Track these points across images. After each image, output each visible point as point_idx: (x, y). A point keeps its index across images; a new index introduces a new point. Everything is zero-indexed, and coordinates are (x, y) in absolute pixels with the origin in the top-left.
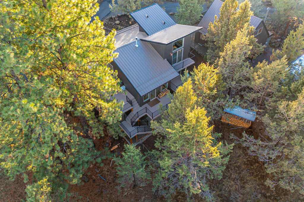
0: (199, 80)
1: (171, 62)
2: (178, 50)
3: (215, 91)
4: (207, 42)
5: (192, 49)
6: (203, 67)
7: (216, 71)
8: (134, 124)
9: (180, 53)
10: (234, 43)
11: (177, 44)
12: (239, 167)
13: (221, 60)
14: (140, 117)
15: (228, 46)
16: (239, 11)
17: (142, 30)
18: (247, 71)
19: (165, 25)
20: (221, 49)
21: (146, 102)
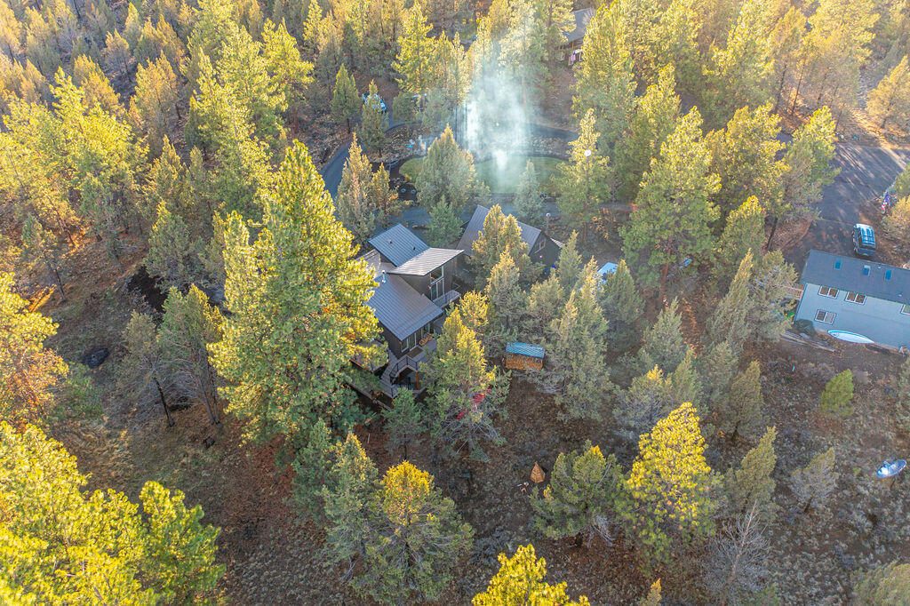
0: (467, 311)
1: (431, 297)
2: (437, 281)
3: (486, 322)
4: (474, 266)
5: (454, 278)
6: (470, 296)
7: (485, 298)
8: (394, 380)
9: (440, 285)
10: (499, 266)
11: (435, 274)
12: (533, 416)
13: (489, 286)
14: (400, 371)
15: (494, 270)
16: (505, 226)
17: (385, 260)
18: (518, 295)
19: (415, 252)
20: (488, 274)
21: (405, 353)
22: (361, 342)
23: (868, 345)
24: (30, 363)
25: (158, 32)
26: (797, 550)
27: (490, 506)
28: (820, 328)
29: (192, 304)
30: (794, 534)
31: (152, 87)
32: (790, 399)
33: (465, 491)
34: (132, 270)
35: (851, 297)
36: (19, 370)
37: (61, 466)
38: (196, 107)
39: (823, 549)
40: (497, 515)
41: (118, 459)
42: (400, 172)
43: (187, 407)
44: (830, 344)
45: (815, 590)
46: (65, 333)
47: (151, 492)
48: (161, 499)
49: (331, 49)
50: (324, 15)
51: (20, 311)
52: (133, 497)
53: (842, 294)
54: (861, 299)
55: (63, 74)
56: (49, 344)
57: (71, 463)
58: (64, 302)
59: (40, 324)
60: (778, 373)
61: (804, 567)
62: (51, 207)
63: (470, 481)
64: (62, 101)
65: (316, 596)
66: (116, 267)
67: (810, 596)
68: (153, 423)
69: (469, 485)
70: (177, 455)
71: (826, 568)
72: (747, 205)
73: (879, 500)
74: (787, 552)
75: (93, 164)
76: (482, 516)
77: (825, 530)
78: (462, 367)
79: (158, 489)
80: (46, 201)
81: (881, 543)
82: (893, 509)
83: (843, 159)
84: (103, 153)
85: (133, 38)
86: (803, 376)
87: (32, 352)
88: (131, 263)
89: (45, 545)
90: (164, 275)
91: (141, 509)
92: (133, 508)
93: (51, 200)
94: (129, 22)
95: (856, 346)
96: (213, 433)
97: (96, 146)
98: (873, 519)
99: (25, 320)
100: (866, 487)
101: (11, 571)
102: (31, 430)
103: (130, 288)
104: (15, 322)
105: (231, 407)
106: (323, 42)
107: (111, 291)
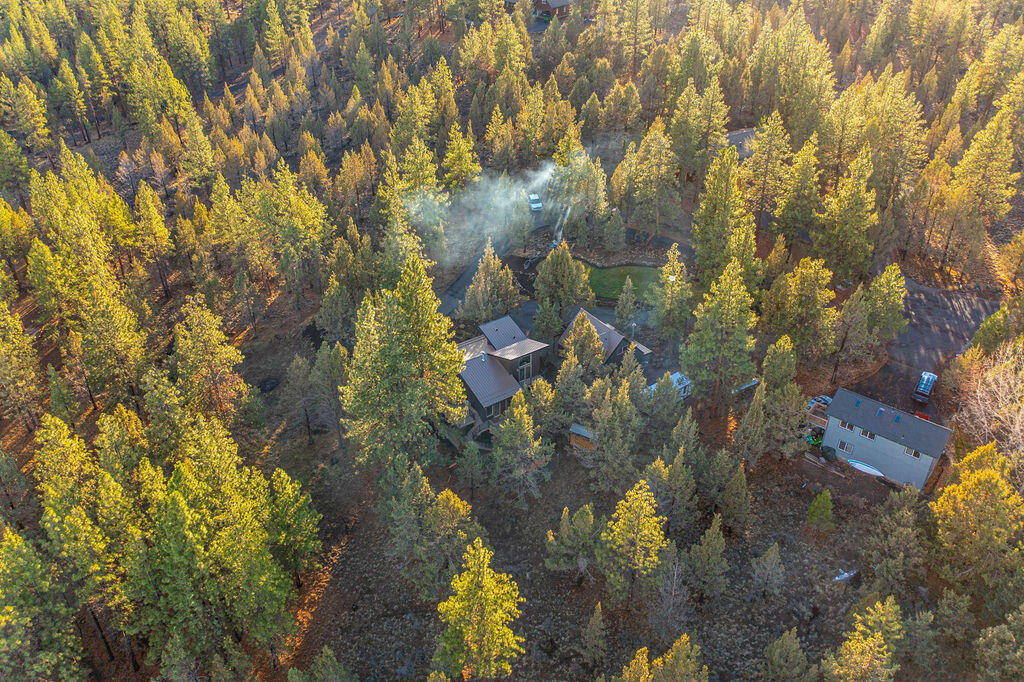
1: (519, 378)
2: (526, 365)
3: (548, 403)
6: (539, 382)
9: (528, 370)
10: (567, 362)
11: (525, 359)
13: (559, 376)
15: (563, 364)
17: (489, 344)
19: (514, 340)
21: (490, 418)
22: (450, 403)
23: (878, 477)
24: (222, 380)
25: (372, 115)
26: (747, 622)
27: (522, 545)
28: (841, 455)
29: (336, 356)
30: (749, 610)
31: (352, 170)
32: (792, 510)
33: (508, 531)
34: (307, 322)
35: (865, 433)
36: (215, 384)
37: (228, 448)
38: (381, 194)
39: (767, 625)
40: (526, 553)
41: (269, 462)
42: (537, 268)
43: (326, 432)
44: (843, 471)
45: (747, 652)
46: (251, 363)
47: (279, 476)
48: (284, 482)
49: (505, 152)
50: (505, 121)
51: (222, 344)
52: (268, 476)
53: (858, 430)
54: (872, 436)
55: (283, 162)
56: (237, 369)
57: (234, 448)
58: (255, 338)
59: (232, 353)
60: (791, 487)
61: (746, 635)
62: (258, 262)
63: (514, 524)
64: (280, 182)
65: (381, 581)
66: (297, 317)
67: (742, 656)
68: (299, 440)
69: (513, 527)
70: (311, 466)
71: (763, 639)
72: (781, 342)
73: (829, 599)
74: (738, 621)
75: (294, 236)
76: (515, 550)
77: (776, 612)
78: (515, 434)
79: (283, 474)
80: (256, 258)
81: (816, 630)
82: (839, 609)
83: (952, 306)
84: (302, 227)
85: (350, 119)
86: (810, 493)
87: (224, 373)
88: (309, 314)
89: (210, 490)
90: (327, 329)
91: (271, 486)
92: (266, 483)
93: (259, 256)
94: (351, 104)
95: (868, 476)
96: (339, 455)
97: (297, 222)
98: (815, 611)
99: (224, 350)
100: (824, 588)
101: (190, 497)
102: (215, 421)
103: (304, 335)
104: (218, 350)
105: (349, 435)
106: (498, 145)
107: (290, 336)
